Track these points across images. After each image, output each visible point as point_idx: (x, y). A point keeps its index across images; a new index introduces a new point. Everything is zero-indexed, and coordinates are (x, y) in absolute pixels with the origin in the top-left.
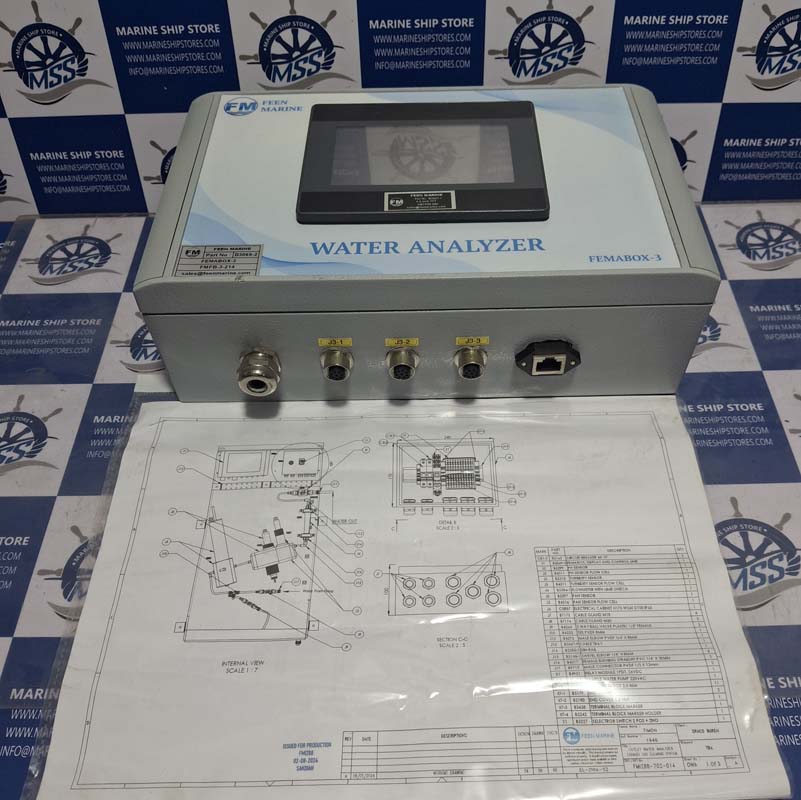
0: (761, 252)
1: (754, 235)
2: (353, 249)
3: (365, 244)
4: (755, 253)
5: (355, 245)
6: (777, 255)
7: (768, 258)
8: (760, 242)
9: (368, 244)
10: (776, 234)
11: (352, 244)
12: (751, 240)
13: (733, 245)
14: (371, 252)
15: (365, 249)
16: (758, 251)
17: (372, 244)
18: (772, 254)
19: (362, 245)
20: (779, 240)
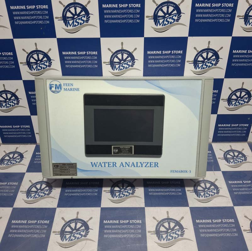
0: (232, 161)
1: (229, 154)
2: (103, 165)
3: (107, 163)
4: (230, 161)
5: (104, 163)
6: (237, 162)
7: (234, 163)
8: (231, 157)
9: (108, 163)
10: (236, 154)
11: (103, 163)
12: (228, 156)
13: (223, 158)
14: (109, 166)
15: (107, 165)
16: (231, 160)
17: (109, 163)
18: (235, 161)
19: (106, 163)
20: (237, 156)
